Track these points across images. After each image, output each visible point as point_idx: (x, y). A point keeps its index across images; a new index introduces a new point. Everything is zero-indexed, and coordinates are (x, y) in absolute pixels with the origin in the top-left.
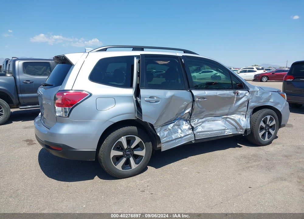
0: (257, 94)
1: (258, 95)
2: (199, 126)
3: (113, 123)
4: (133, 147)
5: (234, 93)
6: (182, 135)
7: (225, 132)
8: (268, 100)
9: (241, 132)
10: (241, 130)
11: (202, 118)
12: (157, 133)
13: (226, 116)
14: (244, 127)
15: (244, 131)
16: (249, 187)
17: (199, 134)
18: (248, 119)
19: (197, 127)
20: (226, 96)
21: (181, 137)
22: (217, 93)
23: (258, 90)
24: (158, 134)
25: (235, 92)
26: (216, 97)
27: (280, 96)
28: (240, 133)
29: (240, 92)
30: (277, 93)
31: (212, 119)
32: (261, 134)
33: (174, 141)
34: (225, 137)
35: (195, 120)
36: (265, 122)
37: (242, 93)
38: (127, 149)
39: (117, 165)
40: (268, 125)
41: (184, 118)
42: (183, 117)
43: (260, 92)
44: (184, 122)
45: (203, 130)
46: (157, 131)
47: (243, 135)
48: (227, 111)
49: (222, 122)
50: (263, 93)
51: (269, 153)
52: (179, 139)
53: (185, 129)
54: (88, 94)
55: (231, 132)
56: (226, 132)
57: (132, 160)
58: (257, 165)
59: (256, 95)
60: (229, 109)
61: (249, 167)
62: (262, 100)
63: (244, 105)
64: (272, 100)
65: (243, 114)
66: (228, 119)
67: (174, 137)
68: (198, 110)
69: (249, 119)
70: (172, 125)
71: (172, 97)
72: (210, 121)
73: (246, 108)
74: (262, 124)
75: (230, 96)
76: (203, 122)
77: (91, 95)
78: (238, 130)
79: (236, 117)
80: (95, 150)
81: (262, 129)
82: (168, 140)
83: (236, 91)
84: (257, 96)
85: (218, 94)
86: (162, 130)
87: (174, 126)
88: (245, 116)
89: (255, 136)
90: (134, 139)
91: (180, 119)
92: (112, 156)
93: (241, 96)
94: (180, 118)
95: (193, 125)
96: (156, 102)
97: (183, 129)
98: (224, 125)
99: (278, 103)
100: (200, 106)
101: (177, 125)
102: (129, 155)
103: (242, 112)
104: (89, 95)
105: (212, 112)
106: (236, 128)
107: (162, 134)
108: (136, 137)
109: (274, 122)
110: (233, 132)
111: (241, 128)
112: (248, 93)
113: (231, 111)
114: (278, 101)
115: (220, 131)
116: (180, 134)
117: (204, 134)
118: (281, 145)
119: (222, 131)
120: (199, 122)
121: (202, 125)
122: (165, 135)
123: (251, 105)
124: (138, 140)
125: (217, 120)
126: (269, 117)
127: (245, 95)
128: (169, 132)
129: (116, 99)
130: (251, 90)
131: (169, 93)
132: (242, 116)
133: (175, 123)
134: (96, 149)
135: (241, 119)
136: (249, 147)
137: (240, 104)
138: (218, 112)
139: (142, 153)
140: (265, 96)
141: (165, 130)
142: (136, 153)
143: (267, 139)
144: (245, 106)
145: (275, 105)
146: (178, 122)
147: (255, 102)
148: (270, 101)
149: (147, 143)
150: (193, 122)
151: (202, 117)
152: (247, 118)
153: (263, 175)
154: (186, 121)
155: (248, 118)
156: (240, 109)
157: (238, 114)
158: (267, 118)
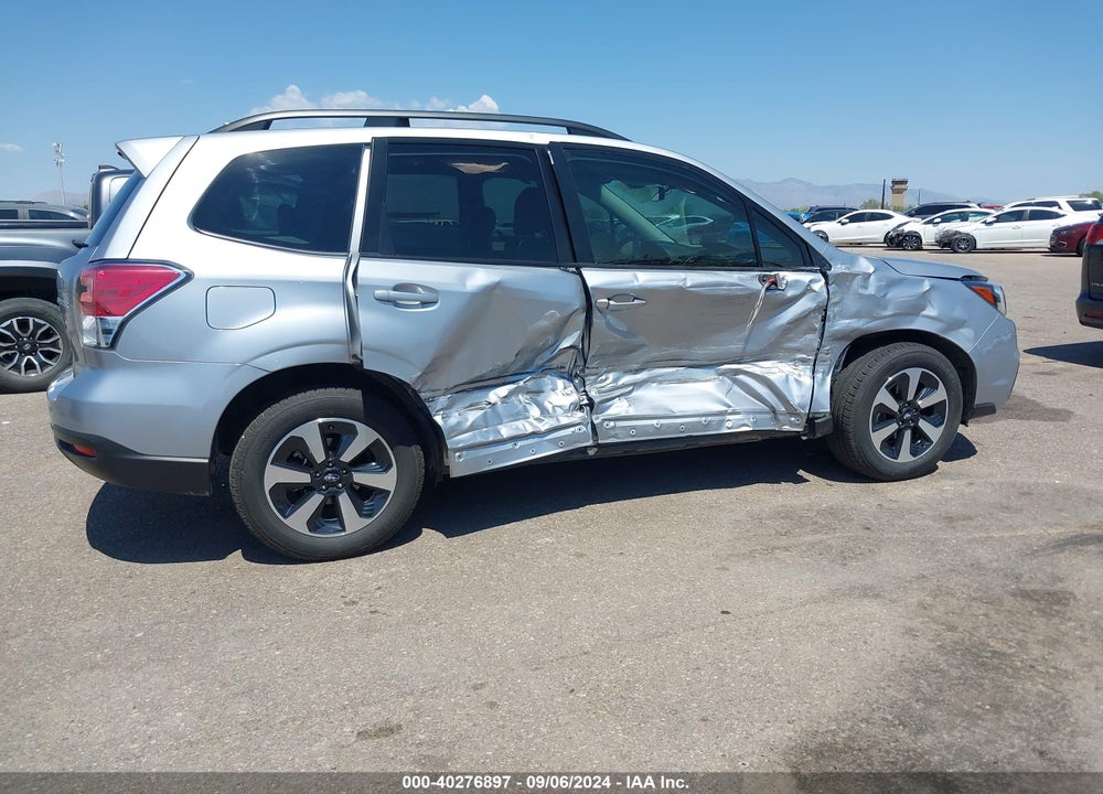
0: (866, 288)
1: (871, 290)
2: (618, 396)
3: (267, 373)
4: (347, 457)
5: (762, 280)
6: (543, 427)
7: (722, 422)
8: (916, 308)
9: (791, 426)
10: (793, 419)
11: (637, 371)
12: (433, 413)
13: (734, 366)
14: (803, 407)
15: (803, 421)
16: (723, 612)
17: (614, 427)
18: (823, 379)
19: (609, 403)
20: (721, 291)
21: (534, 434)
22: (685, 279)
23: (871, 270)
24: (438, 419)
25: (764, 276)
26: (680, 293)
27: (974, 294)
28: (786, 428)
29: (788, 276)
30: (959, 282)
31: (679, 377)
32: (878, 437)
33: (509, 446)
34: (724, 441)
35: (603, 377)
36: (897, 391)
37: (797, 281)
38: (325, 464)
39: (289, 515)
40: (912, 405)
41: (562, 367)
42: (555, 363)
43: (879, 280)
44: (560, 383)
45: (632, 412)
46: (433, 407)
47: (804, 438)
48: (735, 347)
49: (718, 386)
50: (893, 283)
51: (894, 505)
52: (530, 441)
53: (560, 407)
54: (179, 275)
55: (746, 422)
56: (729, 424)
57: (345, 502)
58: (813, 545)
59: (861, 291)
60: (747, 341)
61: (774, 548)
62: (885, 308)
63: (804, 326)
64: (930, 311)
65: (804, 361)
66: (741, 377)
67: (505, 431)
68: (611, 340)
69: (829, 378)
70: (503, 391)
71: (490, 290)
72: (670, 382)
73: (813, 338)
74: (884, 398)
75: (741, 290)
76: (637, 385)
77: (189, 277)
78: (781, 417)
79: (775, 370)
80: (207, 461)
81: (885, 416)
82: (479, 439)
83: (773, 273)
84: (867, 292)
85: (689, 284)
86: (459, 406)
87: (511, 393)
88: (810, 367)
89: (853, 443)
90: (353, 432)
91: (545, 370)
92: (268, 485)
93: (790, 293)
94: (542, 366)
95: (593, 394)
96: (425, 304)
97: (549, 407)
98: (723, 397)
99: (960, 324)
100: (622, 327)
101: (528, 393)
102: (334, 484)
103: (799, 350)
104: (183, 276)
105: (673, 351)
106: (773, 410)
107: (454, 419)
108: (360, 426)
109: (940, 395)
110: (755, 423)
111: (792, 411)
112: (823, 281)
113: (752, 348)
114: (958, 313)
115: (704, 419)
116: (536, 423)
117: (634, 427)
118: (965, 482)
119: (709, 418)
120: (620, 383)
121: (634, 394)
122: (468, 424)
123: (837, 328)
124: (365, 437)
125: (697, 381)
126: (915, 374)
127: (808, 290)
128: (485, 413)
129: (277, 291)
130: (837, 269)
131: (480, 276)
132: (801, 367)
133: (521, 383)
134: (210, 459)
135: (791, 378)
136: (832, 483)
137: (790, 323)
138: (700, 352)
139: (386, 481)
140: (899, 295)
141: (470, 406)
142: (360, 478)
143: (905, 457)
144: (813, 330)
145: (946, 330)
146: (532, 382)
147: (856, 315)
148: (924, 313)
149: (400, 448)
150: (595, 382)
151: (636, 366)
152: (819, 376)
153: (808, 575)
154: (570, 378)
155: (825, 374)
156: (790, 340)
157: (781, 359)
158: (906, 378)
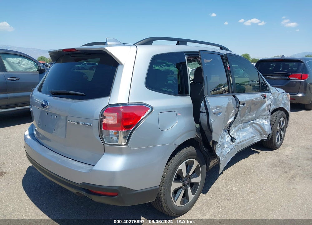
3: (178, 146)
4: (190, 174)
5: (262, 96)
10: (265, 136)
13: (252, 121)
14: (268, 132)
15: (267, 136)
17: (238, 146)
20: (258, 100)
21: (229, 153)
23: (276, 91)
24: (217, 153)
26: (252, 101)
28: (263, 138)
32: (277, 138)
37: (268, 96)
40: (281, 128)
43: (277, 94)
45: (240, 140)
47: (265, 141)
48: (254, 116)
49: (250, 128)
55: (258, 138)
56: (255, 140)
57: (189, 190)
59: (275, 97)
60: (256, 114)
62: (278, 102)
65: (265, 118)
66: (254, 125)
68: (238, 118)
72: (242, 128)
74: (278, 127)
75: (261, 99)
79: (260, 121)
81: (277, 131)
82: (223, 159)
85: (254, 98)
90: (193, 163)
93: (267, 99)
95: (232, 136)
98: (252, 131)
103: (265, 115)
104: (151, 109)
106: (261, 134)
108: (195, 161)
109: (284, 124)
112: (272, 95)
115: (251, 139)
123: (271, 108)
124: (196, 164)
130: (272, 92)
132: (265, 120)
135: (264, 124)
136: (266, 152)
137: (265, 108)
138: (247, 118)
140: (280, 98)
143: (279, 142)
144: (268, 110)
149: (203, 166)
152: (268, 122)
156: (263, 113)
157: (261, 118)
158: (281, 120)
